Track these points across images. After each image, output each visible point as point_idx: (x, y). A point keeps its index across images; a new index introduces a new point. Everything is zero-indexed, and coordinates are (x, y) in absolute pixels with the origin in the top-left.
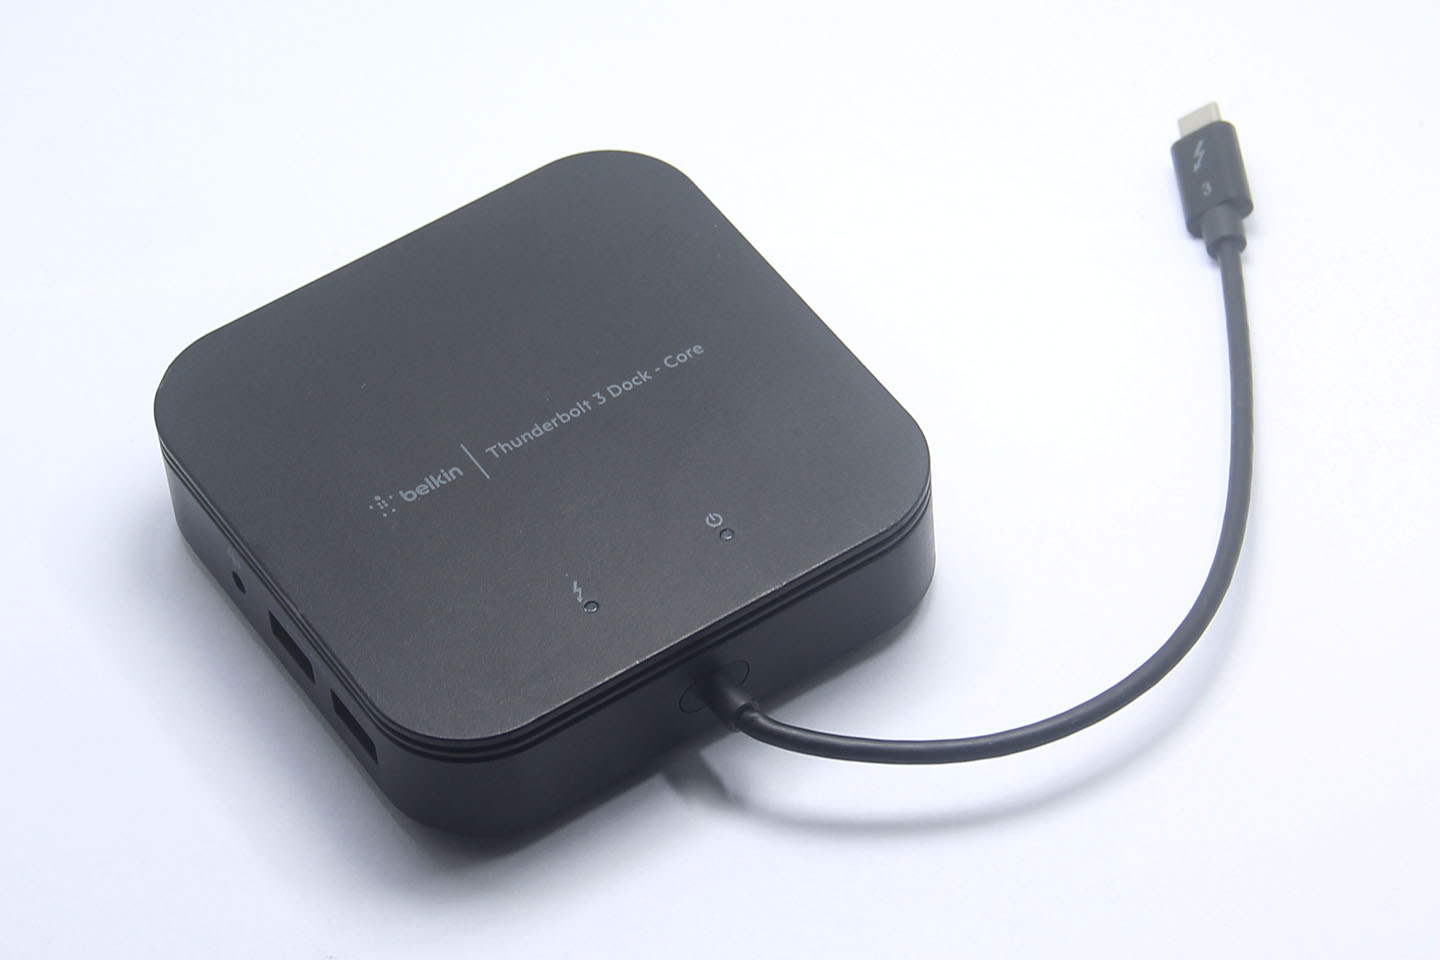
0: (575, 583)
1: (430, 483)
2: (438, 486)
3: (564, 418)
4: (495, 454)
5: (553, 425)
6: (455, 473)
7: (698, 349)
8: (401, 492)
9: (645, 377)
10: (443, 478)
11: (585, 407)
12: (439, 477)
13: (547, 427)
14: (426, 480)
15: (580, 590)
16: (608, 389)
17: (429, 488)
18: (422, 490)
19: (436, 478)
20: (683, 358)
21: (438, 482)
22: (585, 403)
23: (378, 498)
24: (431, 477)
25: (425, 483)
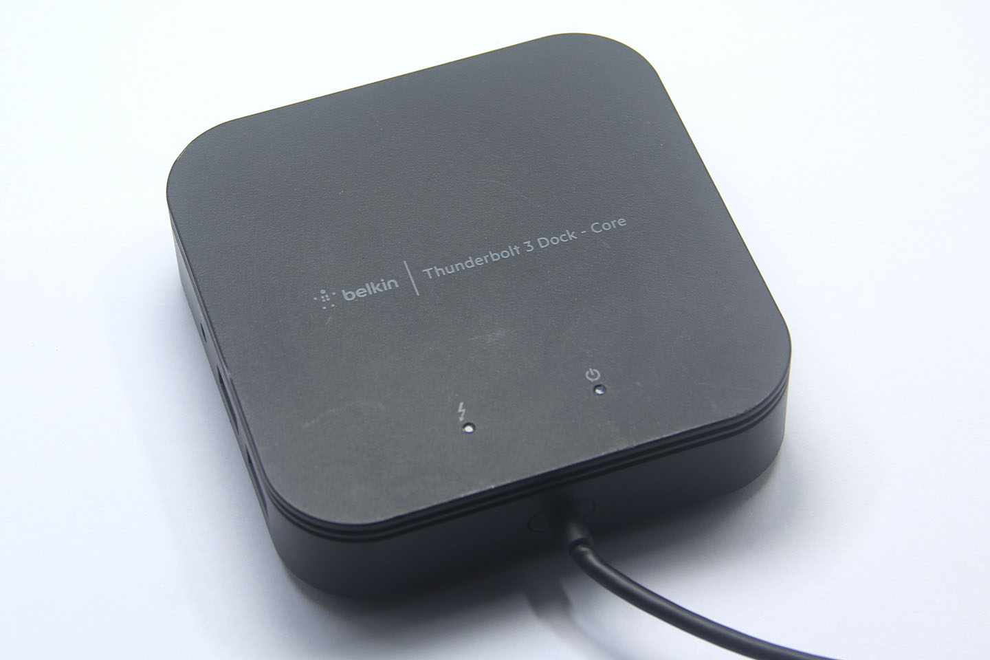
0: (462, 404)
1: (369, 289)
2: (375, 292)
3: (495, 256)
4: (429, 274)
5: (484, 261)
6: (392, 284)
7: (622, 222)
8: (343, 291)
9: (571, 236)
10: (381, 287)
11: (515, 251)
12: (378, 285)
13: (479, 261)
14: (367, 285)
15: (464, 411)
16: (538, 240)
17: (367, 293)
18: (360, 293)
19: (375, 285)
20: (607, 226)
21: (376, 289)
22: (516, 248)
23: (323, 292)
24: (372, 283)
25: (365, 288)
